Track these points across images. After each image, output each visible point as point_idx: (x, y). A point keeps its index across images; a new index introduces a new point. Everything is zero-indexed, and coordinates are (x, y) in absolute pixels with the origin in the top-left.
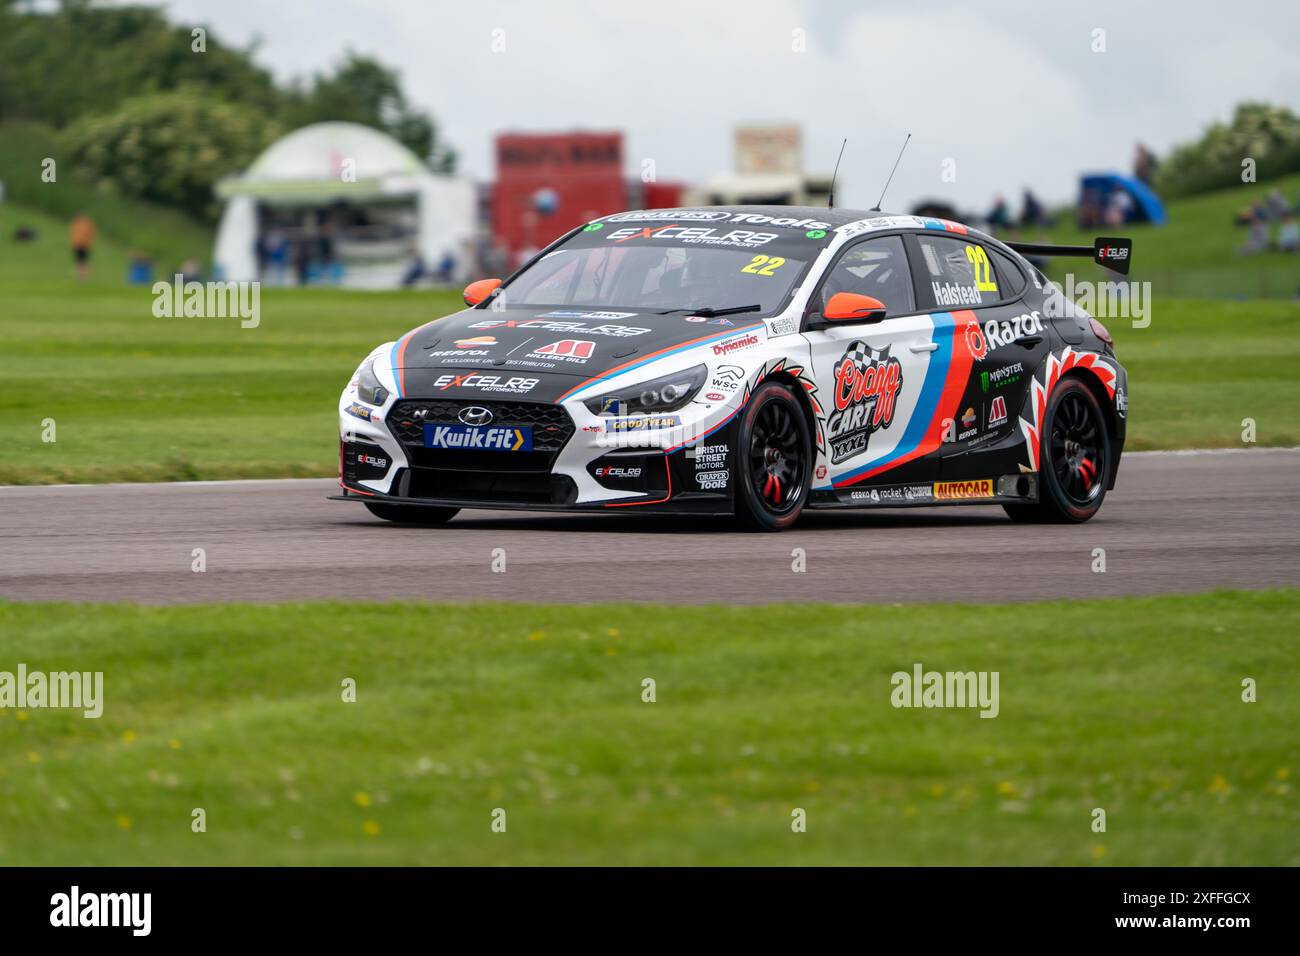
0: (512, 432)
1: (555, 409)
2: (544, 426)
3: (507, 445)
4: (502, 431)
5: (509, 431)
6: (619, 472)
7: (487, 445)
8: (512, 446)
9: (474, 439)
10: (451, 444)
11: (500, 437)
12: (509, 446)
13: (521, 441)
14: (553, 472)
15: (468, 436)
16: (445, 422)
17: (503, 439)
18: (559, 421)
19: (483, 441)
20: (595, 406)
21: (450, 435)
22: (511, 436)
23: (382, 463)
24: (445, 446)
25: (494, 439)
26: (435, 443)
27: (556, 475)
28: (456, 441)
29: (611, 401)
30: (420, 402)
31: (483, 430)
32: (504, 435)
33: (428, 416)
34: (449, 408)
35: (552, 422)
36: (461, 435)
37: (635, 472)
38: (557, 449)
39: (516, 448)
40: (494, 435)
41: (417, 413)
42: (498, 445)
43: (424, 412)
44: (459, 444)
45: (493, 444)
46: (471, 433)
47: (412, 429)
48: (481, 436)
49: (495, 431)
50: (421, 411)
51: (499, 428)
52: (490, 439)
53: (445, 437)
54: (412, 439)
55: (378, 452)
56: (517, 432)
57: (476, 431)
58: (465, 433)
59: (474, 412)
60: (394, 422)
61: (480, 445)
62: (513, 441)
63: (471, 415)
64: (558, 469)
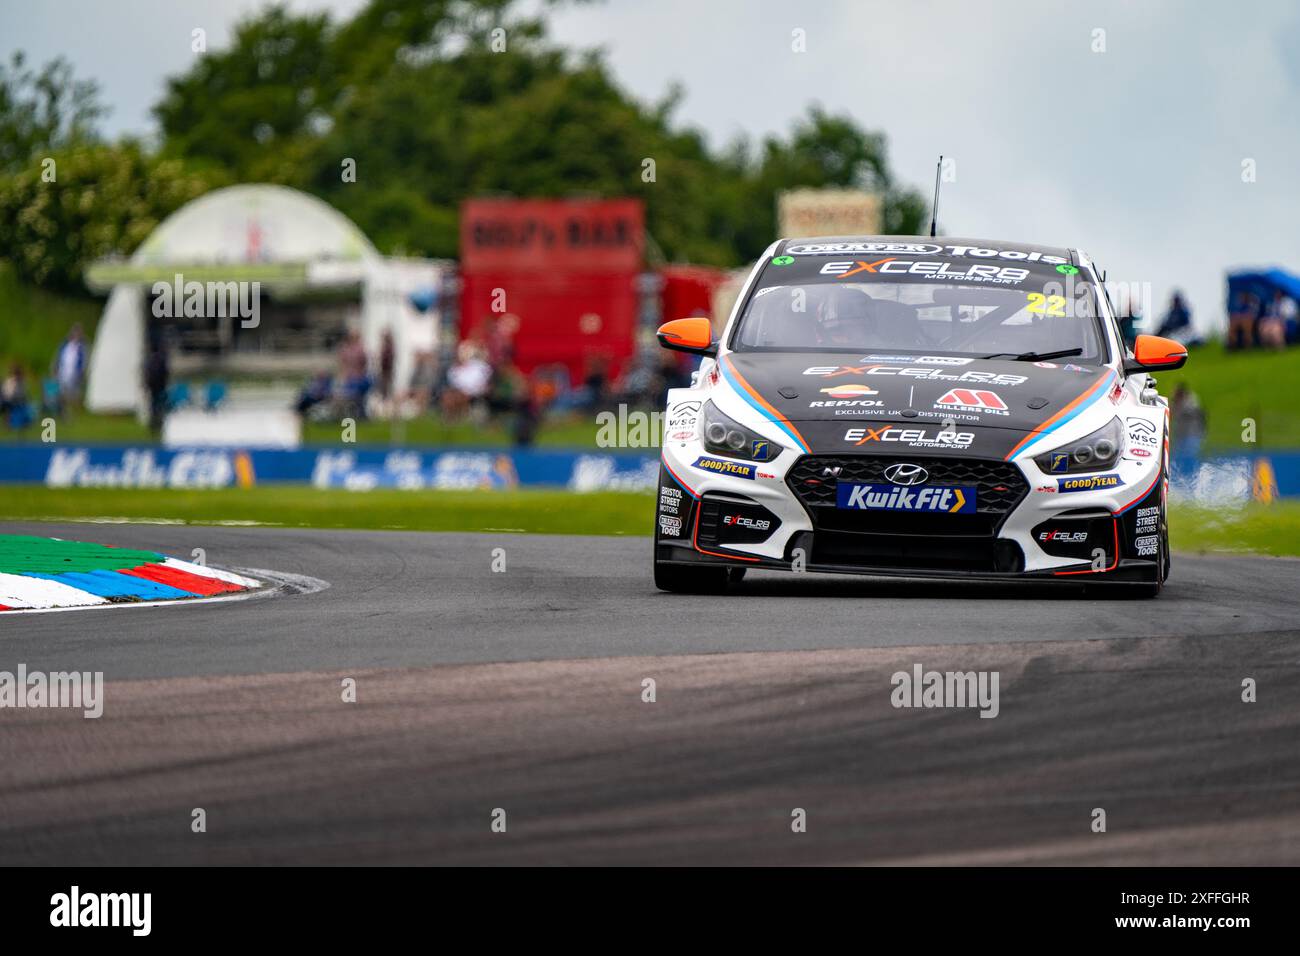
0: (952, 492)
1: (1003, 467)
2: (992, 485)
3: (943, 506)
4: (938, 491)
5: (947, 491)
6: (1065, 537)
7: (919, 506)
8: (950, 508)
9: (904, 500)
10: (870, 503)
11: (936, 498)
12: (946, 507)
13: (962, 501)
14: (1000, 536)
15: (894, 497)
16: (863, 481)
17: (939, 499)
18: (1008, 481)
19: (913, 502)
20: (1045, 463)
21: (871, 495)
22: (950, 496)
23: (764, 525)
24: (862, 506)
25: (928, 500)
26: (851, 503)
27: (1003, 539)
28: (877, 501)
29: (1060, 457)
30: (833, 459)
31: (915, 490)
32: (941, 495)
33: (842, 475)
34: (872, 466)
35: (1000, 481)
36: (886, 496)
37: (1081, 537)
38: (1004, 511)
39: (955, 509)
40: (927, 496)
41: (828, 470)
42: (933, 506)
43: (837, 469)
44: (882, 505)
45: (925, 505)
46: (899, 494)
47: (820, 488)
48: (912, 496)
49: (930, 491)
50: (832, 468)
51: (935, 488)
52: (922, 499)
53: (865, 498)
54: (818, 498)
55: (760, 513)
56: (958, 493)
57: (905, 490)
58: (891, 493)
59: (905, 469)
60: (795, 481)
61: (909, 506)
62: (952, 502)
63: (902, 473)
64: (1005, 533)
